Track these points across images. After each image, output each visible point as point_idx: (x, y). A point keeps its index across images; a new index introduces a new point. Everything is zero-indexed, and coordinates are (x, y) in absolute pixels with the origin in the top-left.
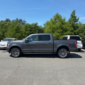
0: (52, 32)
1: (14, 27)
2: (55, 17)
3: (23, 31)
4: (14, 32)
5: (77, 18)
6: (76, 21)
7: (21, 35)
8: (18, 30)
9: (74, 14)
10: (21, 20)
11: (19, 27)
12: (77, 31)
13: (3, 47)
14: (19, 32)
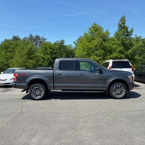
0: (87, 55)
1: (24, 50)
2: (90, 29)
3: (39, 55)
4: (25, 57)
5: (129, 30)
6: (128, 35)
7: (35, 62)
8: (30, 54)
9: (124, 23)
10: (38, 37)
11: (33, 49)
12: (130, 51)
13: (4, 82)
14: (33, 57)
